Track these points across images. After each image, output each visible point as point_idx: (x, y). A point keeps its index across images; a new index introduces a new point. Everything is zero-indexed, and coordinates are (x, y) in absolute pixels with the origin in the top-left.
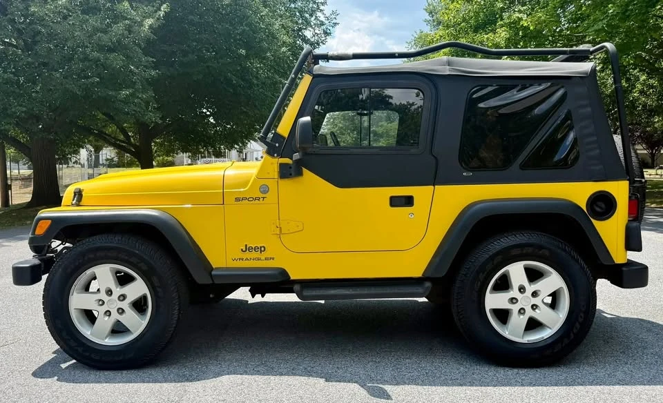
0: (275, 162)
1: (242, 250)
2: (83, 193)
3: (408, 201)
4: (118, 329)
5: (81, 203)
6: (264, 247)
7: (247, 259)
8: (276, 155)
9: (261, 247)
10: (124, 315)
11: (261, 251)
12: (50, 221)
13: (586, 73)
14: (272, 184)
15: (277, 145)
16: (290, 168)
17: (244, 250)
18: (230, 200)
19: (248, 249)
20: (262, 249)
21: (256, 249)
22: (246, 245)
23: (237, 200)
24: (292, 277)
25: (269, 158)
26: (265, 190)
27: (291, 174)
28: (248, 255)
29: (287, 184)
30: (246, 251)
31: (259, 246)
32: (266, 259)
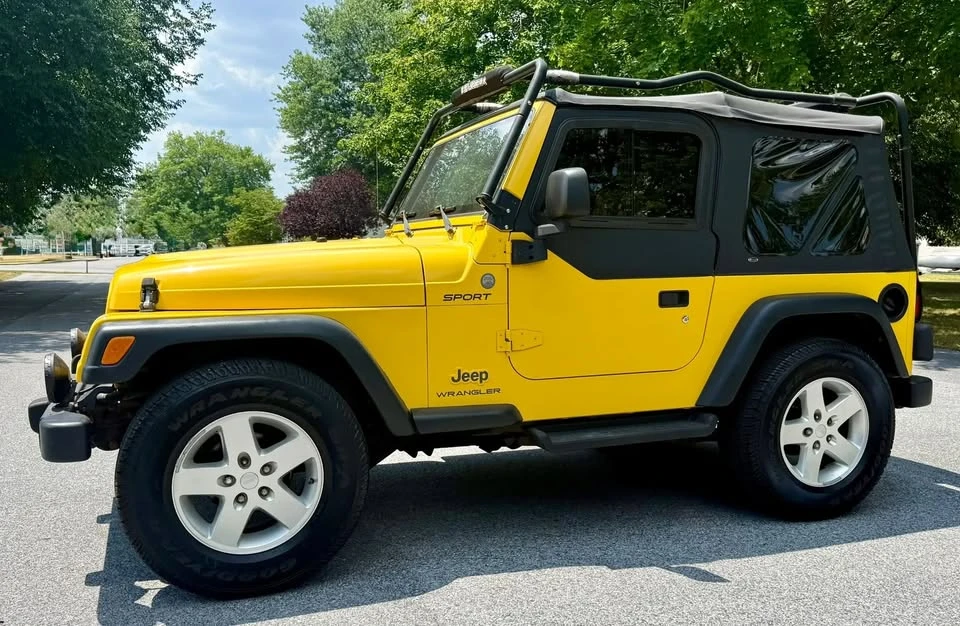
0: (505, 239)
1: (453, 379)
2: (159, 288)
3: (681, 299)
4: (261, 523)
5: (158, 306)
6: (486, 373)
7: (459, 393)
8: (506, 227)
9: (481, 373)
11: (481, 380)
12: (133, 338)
13: (878, 130)
14: (499, 273)
15: (508, 211)
16: (531, 247)
17: (456, 379)
18: (435, 298)
19: (462, 377)
20: (482, 376)
21: (473, 376)
22: (459, 371)
23: (448, 298)
24: (527, 416)
25: (495, 231)
26: (488, 282)
27: (531, 258)
28: (462, 386)
29: (521, 273)
30: (459, 380)
31: (478, 371)
32: (489, 391)
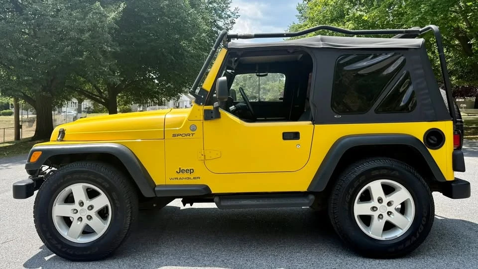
0: (201, 109)
1: (177, 172)
2: (65, 132)
3: (295, 136)
4: (87, 231)
5: (64, 139)
6: (192, 169)
7: (180, 179)
8: (201, 104)
9: (190, 170)
10: (91, 221)
11: (190, 173)
12: (41, 152)
14: (199, 124)
15: (202, 97)
16: (212, 112)
17: (179, 172)
18: (169, 136)
19: (181, 171)
20: (191, 171)
21: (187, 171)
22: (180, 169)
23: (174, 135)
24: (213, 192)
25: (197, 106)
26: (193, 128)
27: (212, 117)
28: (181, 175)
29: (210, 125)
30: (180, 172)
31: (189, 169)
32: (194, 178)
